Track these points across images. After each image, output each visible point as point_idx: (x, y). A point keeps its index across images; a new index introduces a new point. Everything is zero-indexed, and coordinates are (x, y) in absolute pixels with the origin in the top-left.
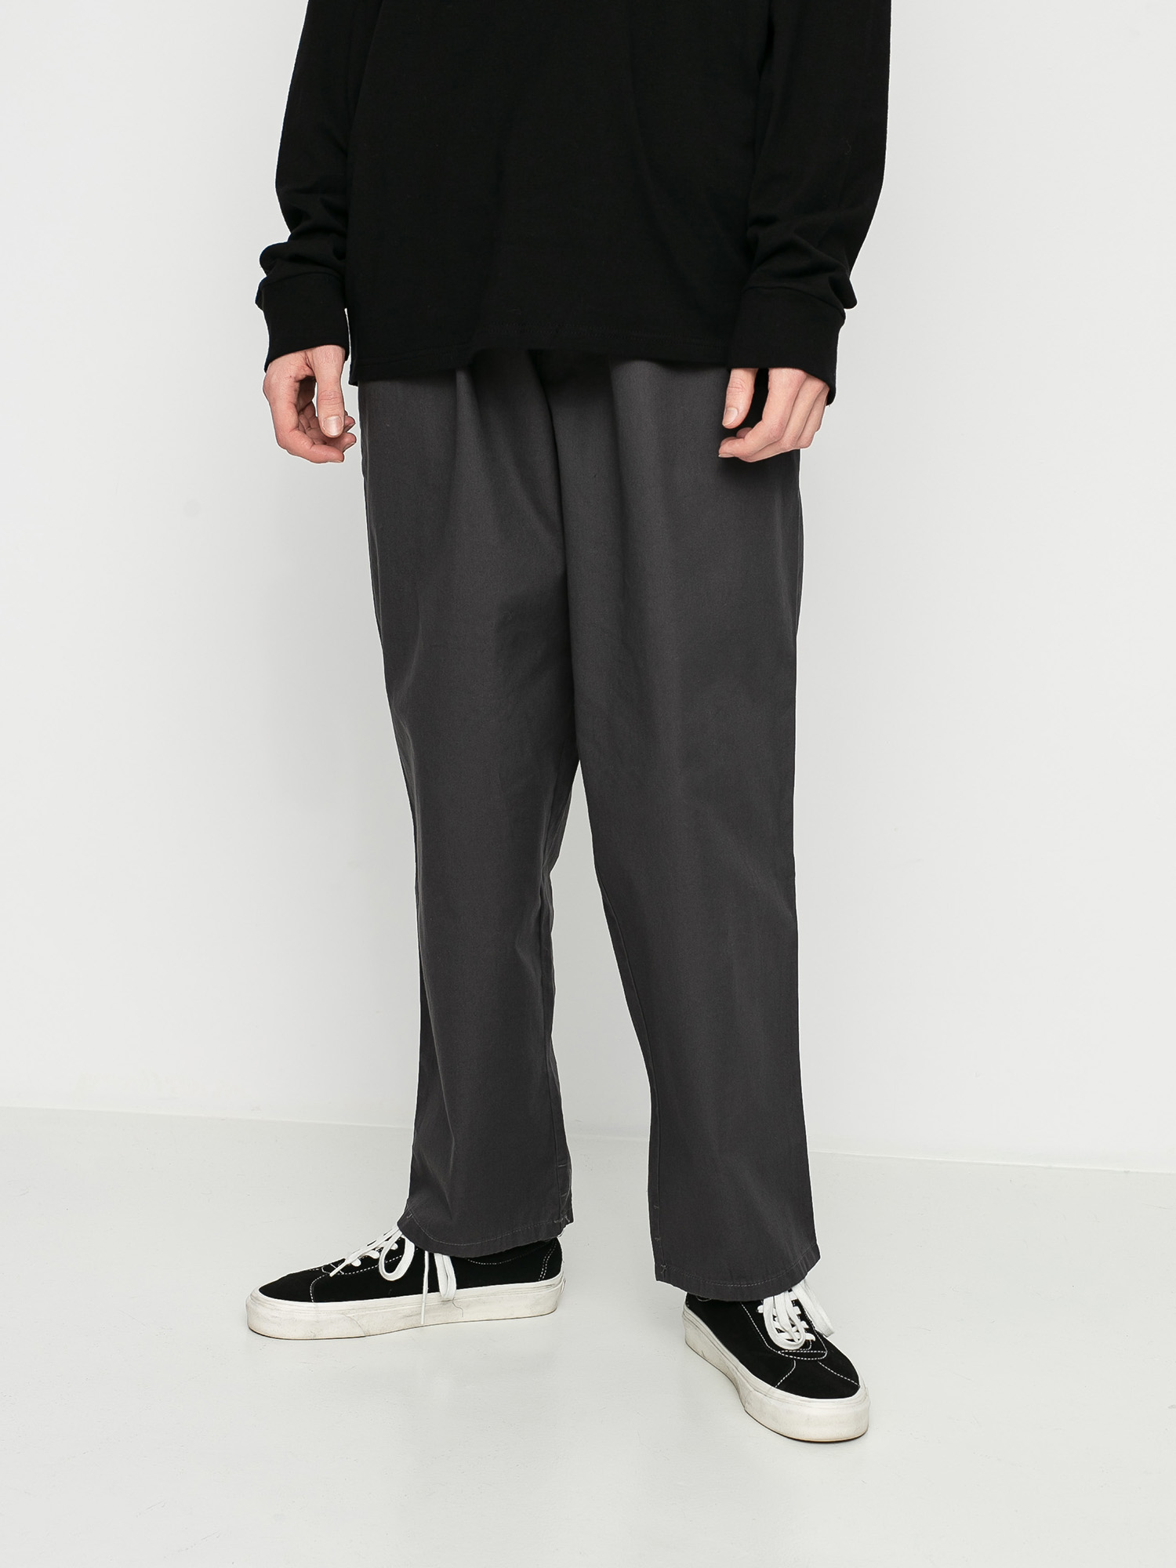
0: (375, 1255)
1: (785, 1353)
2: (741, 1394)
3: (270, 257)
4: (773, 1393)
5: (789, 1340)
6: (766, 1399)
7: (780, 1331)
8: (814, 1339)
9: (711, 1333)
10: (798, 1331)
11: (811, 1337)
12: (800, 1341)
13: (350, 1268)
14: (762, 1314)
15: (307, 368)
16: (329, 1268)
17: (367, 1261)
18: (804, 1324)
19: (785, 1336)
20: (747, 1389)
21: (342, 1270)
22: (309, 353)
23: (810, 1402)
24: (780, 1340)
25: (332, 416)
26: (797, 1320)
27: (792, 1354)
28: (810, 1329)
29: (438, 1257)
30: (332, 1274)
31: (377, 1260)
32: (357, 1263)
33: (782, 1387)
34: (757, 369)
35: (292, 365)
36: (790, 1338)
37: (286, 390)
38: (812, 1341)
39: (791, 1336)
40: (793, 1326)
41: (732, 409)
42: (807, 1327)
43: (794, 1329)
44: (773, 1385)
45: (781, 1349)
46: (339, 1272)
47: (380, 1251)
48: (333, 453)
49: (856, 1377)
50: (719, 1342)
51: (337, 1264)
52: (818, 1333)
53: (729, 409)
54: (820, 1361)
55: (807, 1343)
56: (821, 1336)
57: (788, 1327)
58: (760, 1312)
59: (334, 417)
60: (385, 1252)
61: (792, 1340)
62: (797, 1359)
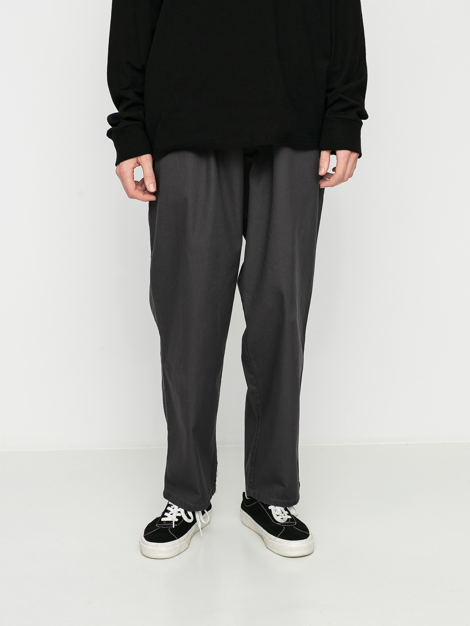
1: (280, 524)
2: (264, 541)
3: (112, 119)
4: (277, 539)
5: (281, 519)
6: (274, 542)
7: (278, 516)
8: (291, 518)
9: (251, 518)
10: (284, 515)
11: (290, 517)
14: (271, 509)
18: (287, 512)
19: (280, 517)
20: (267, 539)
22: (138, 158)
23: (291, 542)
24: (278, 519)
25: (150, 184)
26: (284, 511)
27: (282, 524)
28: (289, 514)
33: (279, 537)
34: (331, 151)
36: (282, 518)
37: (131, 174)
38: (290, 518)
39: (282, 517)
40: (283, 513)
41: (323, 168)
42: (288, 513)
43: (283, 514)
44: (276, 537)
45: (278, 522)
49: (308, 531)
50: (255, 522)
52: (292, 515)
53: (321, 168)
54: (294, 526)
55: (288, 519)
56: (293, 516)
57: (281, 514)
58: (269, 509)
59: (152, 184)
61: (283, 519)
62: (284, 526)
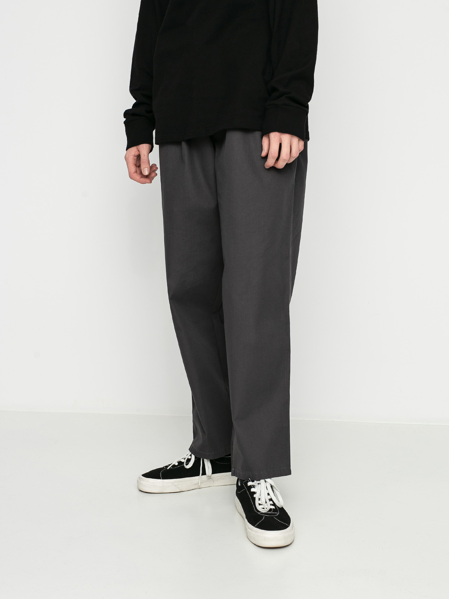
0: (183, 461)
1: (261, 513)
4: (254, 529)
6: (251, 531)
7: (260, 504)
11: (273, 507)
12: (267, 509)
13: (174, 466)
15: (138, 152)
16: (167, 467)
17: (180, 463)
18: (271, 502)
19: (262, 506)
21: (171, 467)
22: (138, 147)
24: (259, 508)
26: (268, 501)
29: (205, 460)
30: (168, 468)
31: (184, 462)
32: (177, 464)
35: (133, 150)
37: (132, 160)
38: (273, 509)
42: (272, 504)
43: (266, 504)
46: (170, 468)
47: (185, 459)
48: (148, 180)
51: (169, 465)
55: (270, 510)
56: (278, 507)
58: (254, 497)
59: (146, 168)
60: (186, 459)
61: (264, 508)
62: (265, 516)
